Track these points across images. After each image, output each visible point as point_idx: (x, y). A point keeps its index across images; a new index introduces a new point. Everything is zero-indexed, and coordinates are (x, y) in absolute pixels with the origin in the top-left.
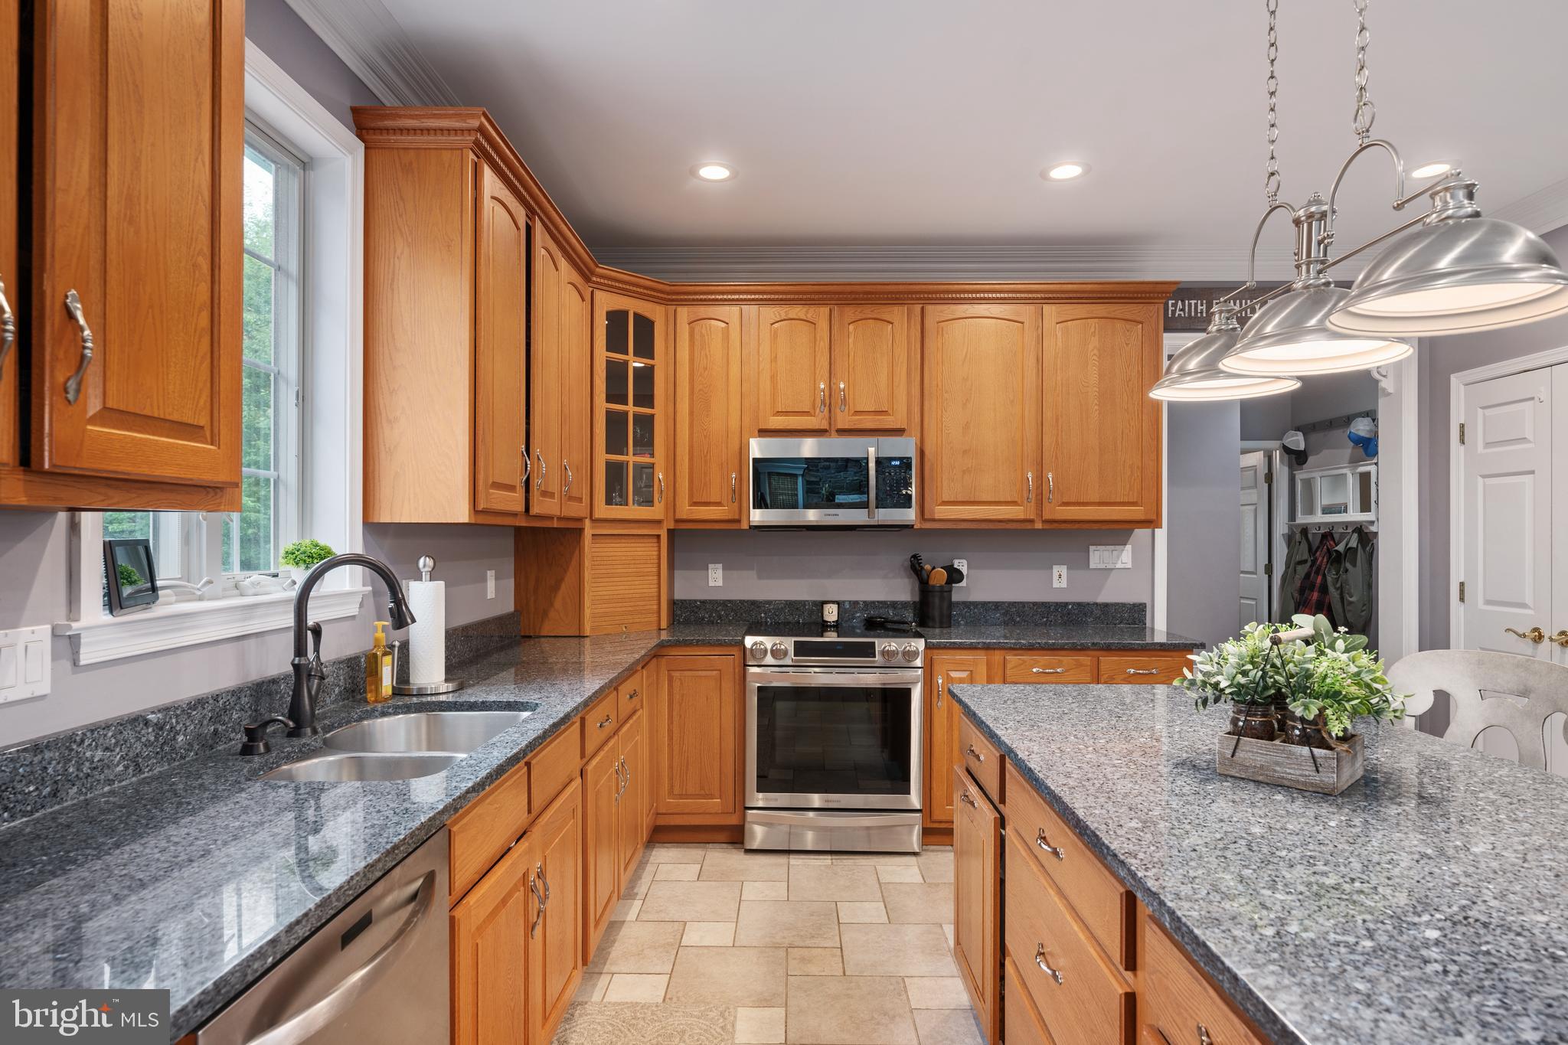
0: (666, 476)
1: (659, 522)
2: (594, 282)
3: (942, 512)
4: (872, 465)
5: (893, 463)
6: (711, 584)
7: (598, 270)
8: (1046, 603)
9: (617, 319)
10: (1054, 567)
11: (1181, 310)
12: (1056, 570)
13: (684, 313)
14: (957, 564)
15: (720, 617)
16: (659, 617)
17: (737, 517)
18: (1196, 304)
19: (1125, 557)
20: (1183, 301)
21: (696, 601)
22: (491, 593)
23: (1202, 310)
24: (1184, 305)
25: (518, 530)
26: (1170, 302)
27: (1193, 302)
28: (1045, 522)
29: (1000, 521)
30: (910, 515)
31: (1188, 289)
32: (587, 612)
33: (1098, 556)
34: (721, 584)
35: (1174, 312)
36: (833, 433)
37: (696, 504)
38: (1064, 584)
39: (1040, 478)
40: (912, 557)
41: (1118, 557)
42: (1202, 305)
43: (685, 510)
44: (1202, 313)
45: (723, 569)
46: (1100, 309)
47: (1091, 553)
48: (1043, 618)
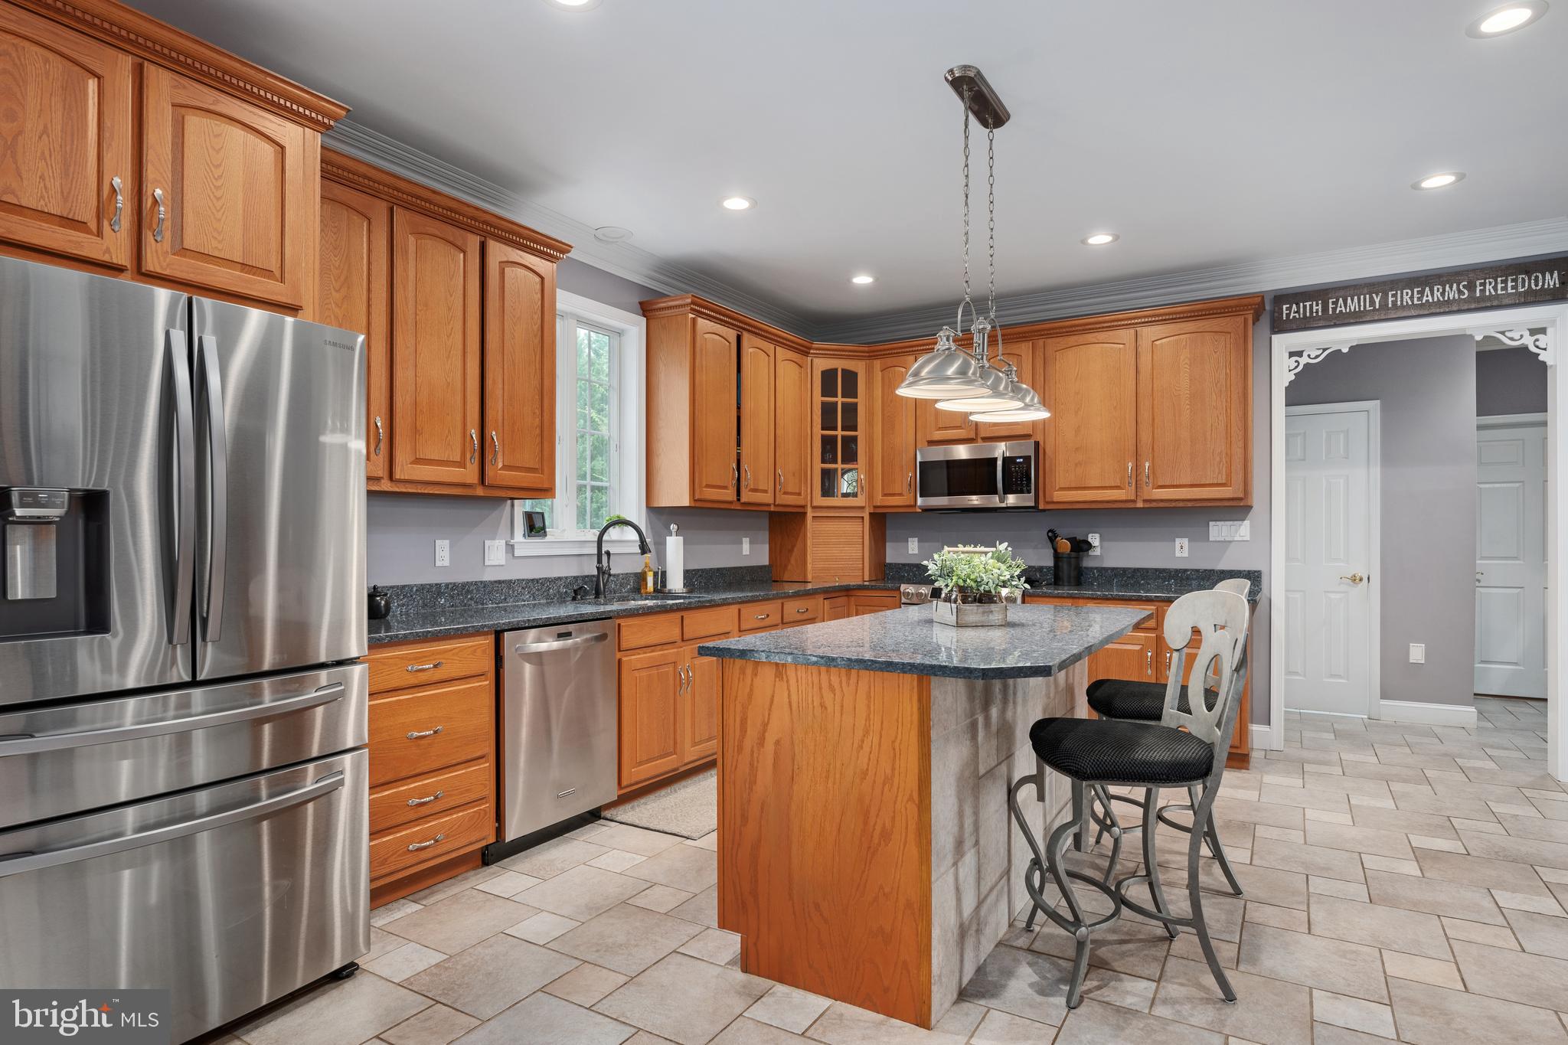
0: (867, 476)
1: (862, 508)
2: (812, 354)
3: (1062, 496)
4: (1000, 463)
5: (1018, 461)
6: (910, 552)
7: (814, 345)
8: (1167, 569)
9: (828, 377)
10: (1177, 539)
11: (1295, 312)
12: (1178, 541)
13: (877, 365)
14: (1084, 536)
15: (915, 575)
16: (863, 572)
17: (912, 503)
18: (1311, 306)
19: (1243, 530)
20: (1298, 305)
21: (899, 564)
22: (746, 551)
23: (1317, 310)
24: (1298, 308)
26: (1284, 307)
27: (1308, 304)
28: (1145, 501)
29: (1108, 502)
31: (1302, 294)
32: (809, 566)
33: (1218, 530)
34: (917, 552)
35: (1288, 315)
36: (979, 440)
37: (885, 495)
38: (1186, 554)
39: (1137, 467)
40: (1049, 531)
41: (1237, 531)
42: (1317, 305)
43: (879, 500)
44: (1317, 312)
45: (918, 542)
46: (1190, 326)
47: (1210, 528)
48: (1165, 581)
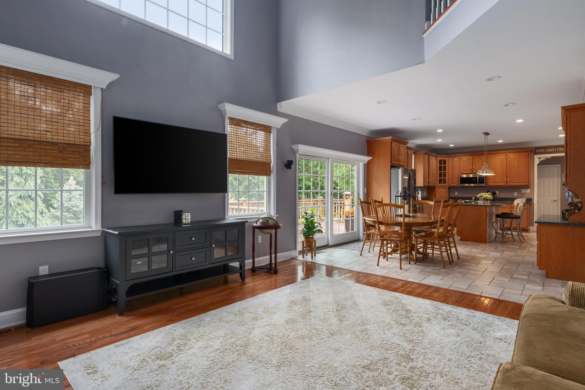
0: (448, 180)
1: (447, 186)
2: (437, 157)
3: (490, 184)
4: (478, 178)
5: (481, 178)
6: (455, 194)
7: (438, 155)
8: (512, 198)
9: (440, 161)
10: (515, 192)
13: (450, 158)
14: (496, 192)
16: (447, 198)
17: (458, 185)
19: (528, 190)
21: (453, 197)
22: (424, 194)
25: (428, 187)
28: (508, 185)
29: (500, 185)
30: (484, 185)
32: (436, 197)
33: (523, 191)
34: (457, 194)
36: (473, 174)
39: (507, 179)
40: (487, 191)
41: (526, 191)
43: (451, 184)
45: (457, 192)
46: (517, 154)
47: (521, 190)
48: (512, 200)
